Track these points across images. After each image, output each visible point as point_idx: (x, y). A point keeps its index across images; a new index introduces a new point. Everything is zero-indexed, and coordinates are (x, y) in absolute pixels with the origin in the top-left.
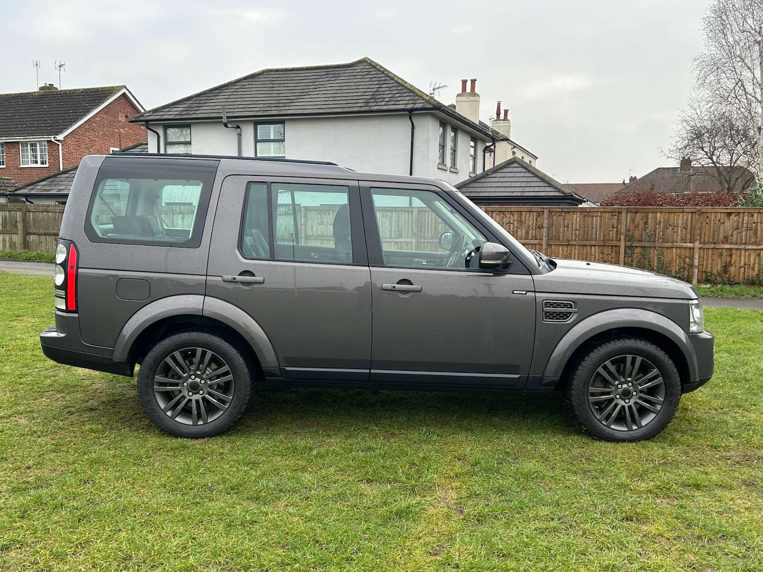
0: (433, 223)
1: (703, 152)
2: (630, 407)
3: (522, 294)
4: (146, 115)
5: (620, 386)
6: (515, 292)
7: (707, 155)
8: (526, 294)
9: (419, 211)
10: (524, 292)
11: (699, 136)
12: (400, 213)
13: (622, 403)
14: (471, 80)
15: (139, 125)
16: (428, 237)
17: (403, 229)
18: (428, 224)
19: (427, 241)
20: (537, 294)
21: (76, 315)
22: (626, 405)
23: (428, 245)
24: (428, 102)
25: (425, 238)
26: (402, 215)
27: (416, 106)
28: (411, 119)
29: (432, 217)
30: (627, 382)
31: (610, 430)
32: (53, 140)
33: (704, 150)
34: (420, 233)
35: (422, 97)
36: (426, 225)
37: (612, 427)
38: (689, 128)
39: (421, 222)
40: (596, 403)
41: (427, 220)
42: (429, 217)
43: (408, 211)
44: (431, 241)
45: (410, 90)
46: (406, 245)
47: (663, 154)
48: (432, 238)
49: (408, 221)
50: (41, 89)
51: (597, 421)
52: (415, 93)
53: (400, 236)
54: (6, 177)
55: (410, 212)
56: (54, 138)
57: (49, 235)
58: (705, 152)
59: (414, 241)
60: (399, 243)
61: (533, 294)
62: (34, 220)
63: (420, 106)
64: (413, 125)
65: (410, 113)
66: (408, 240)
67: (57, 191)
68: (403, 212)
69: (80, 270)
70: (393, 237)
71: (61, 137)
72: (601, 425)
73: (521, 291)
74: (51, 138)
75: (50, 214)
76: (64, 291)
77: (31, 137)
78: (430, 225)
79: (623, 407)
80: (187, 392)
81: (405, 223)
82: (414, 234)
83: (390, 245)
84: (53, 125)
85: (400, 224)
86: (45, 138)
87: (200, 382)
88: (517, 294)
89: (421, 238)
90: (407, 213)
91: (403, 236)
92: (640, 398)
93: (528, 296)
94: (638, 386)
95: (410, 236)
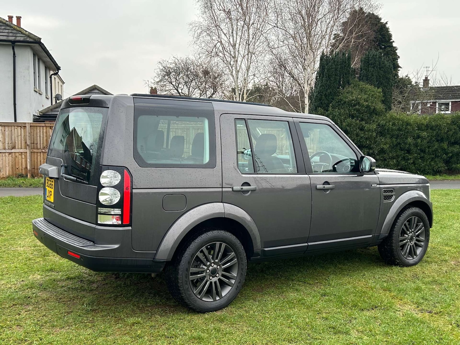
0: (44, 136)
1: (172, 85)
5: (409, 235)
7: (174, 87)
8: (376, 186)
9: (30, 126)
11: (168, 74)
12: (13, 128)
14: (16, 17)
16: (40, 148)
17: (16, 142)
18: (40, 136)
19: (40, 151)
21: (130, 228)
23: (41, 154)
24: (28, 36)
25: (37, 149)
26: (14, 129)
27: (18, 39)
28: (13, 49)
29: (43, 132)
30: (412, 232)
31: (407, 260)
33: (172, 84)
34: (32, 145)
35: (20, 32)
36: (38, 138)
37: (407, 258)
38: (162, 68)
39: (34, 136)
40: (401, 246)
41: (38, 134)
42: (40, 131)
43: (21, 126)
44: (43, 151)
45: (5, 24)
46: (20, 155)
47: (147, 85)
48: (44, 148)
49: (21, 135)
51: (402, 256)
52: (12, 27)
53: (14, 148)
55: (22, 127)
58: (173, 85)
59: (28, 151)
60: (13, 154)
61: (379, 186)
63: (22, 39)
64: (14, 54)
65: (13, 44)
66: (21, 151)
68: (16, 127)
69: (134, 191)
70: (7, 148)
72: (404, 258)
76: (120, 209)
78: (41, 138)
79: (411, 246)
80: (209, 277)
81: (18, 136)
82: (28, 145)
83: (4, 155)
85: (13, 137)
87: (217, 268)
89: (34, 148)
90: (19, 128)
91: (17, 147)
92: (416, 240)
94: (416, 233)
95: (23, 147)
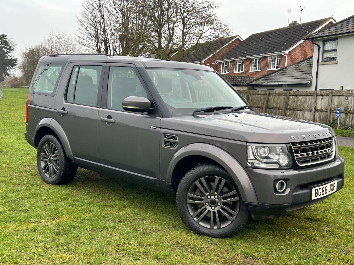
2: (214, 213)
3: (154, 128)
4: (314, 34)
5: (209, 197)
6: (151, 127)
8: (156, 128)
10: (155, 127)
13: (209, 208)
15: (309, 41)
20: (162, 130)
22: (212, 211)
30: (215, 195)
31: (198, 225)
32: (282, 54)
37: (201, 223)
40: (192, 205)
50: (290, 25)
51: (190, 217)
54: (251, 76)
56: (283, 52)
57: (257, 107)
61: (159, 129)
62: (252, 99)
67: (267, 83)
71: (287, 52)
72: (193, 220)
73: (154, 126)
74: (281, 53)
75: (259, 96)
77: (273, 53)
79: (209, 211)
84: (287, 45)
86: (279, 53)
87: (52, 159)
88: (152, 128)
92: (222, 208)
93: (157, 130)
94: (222, 199)
